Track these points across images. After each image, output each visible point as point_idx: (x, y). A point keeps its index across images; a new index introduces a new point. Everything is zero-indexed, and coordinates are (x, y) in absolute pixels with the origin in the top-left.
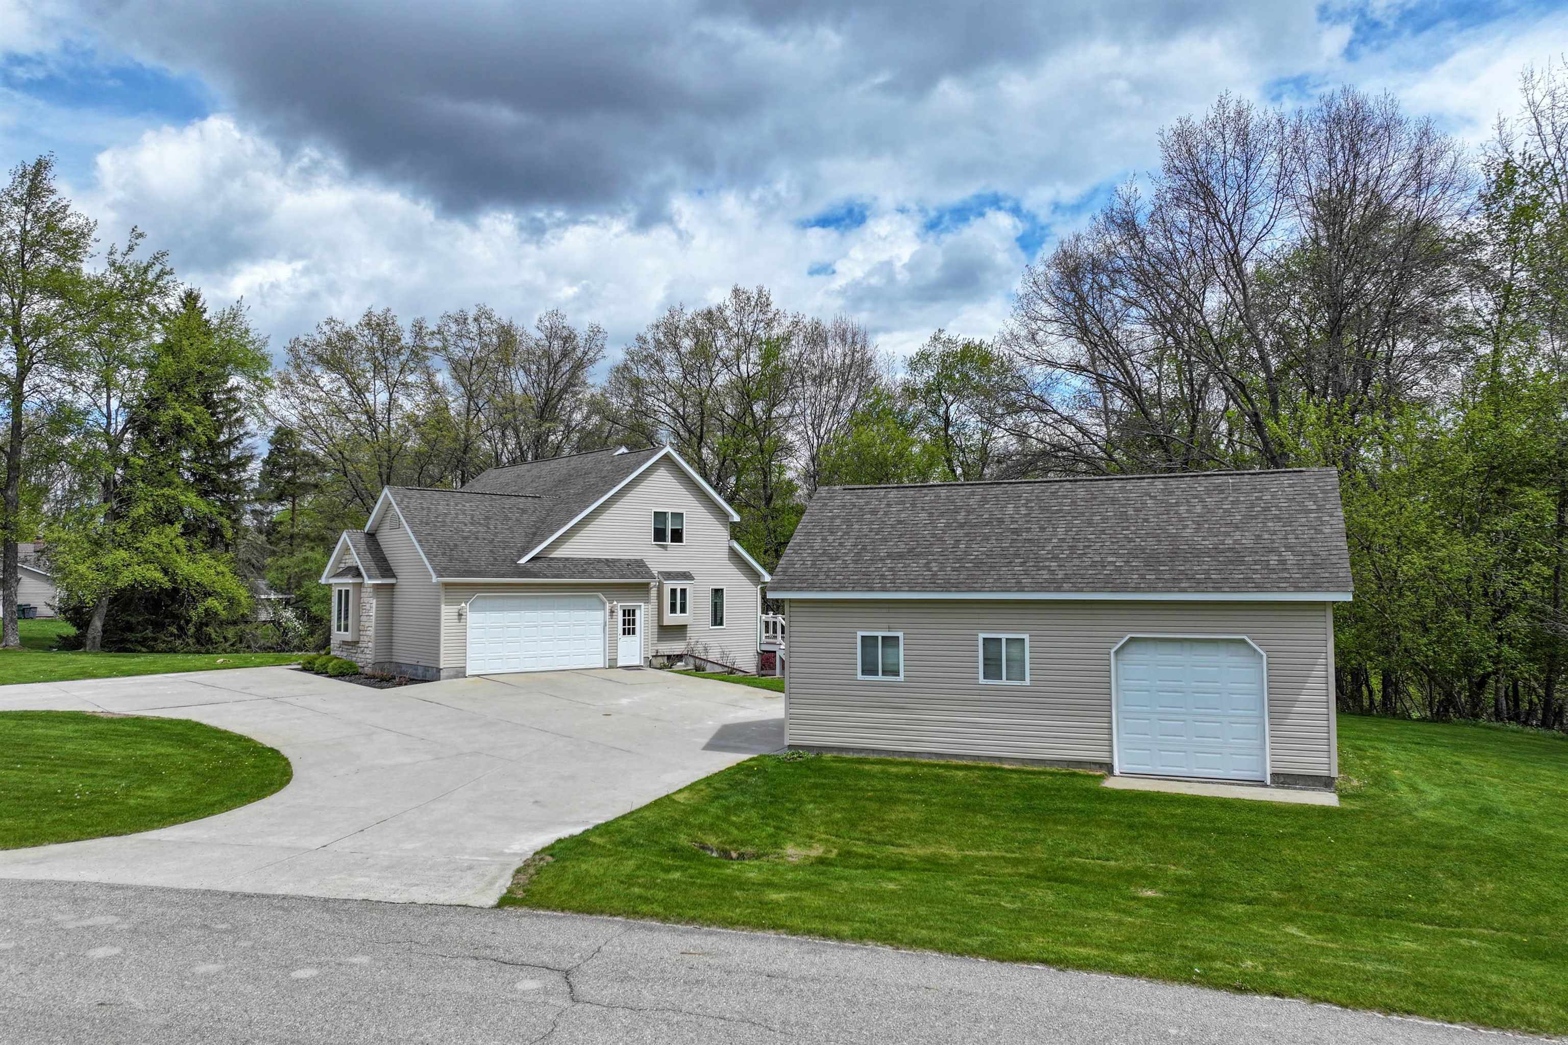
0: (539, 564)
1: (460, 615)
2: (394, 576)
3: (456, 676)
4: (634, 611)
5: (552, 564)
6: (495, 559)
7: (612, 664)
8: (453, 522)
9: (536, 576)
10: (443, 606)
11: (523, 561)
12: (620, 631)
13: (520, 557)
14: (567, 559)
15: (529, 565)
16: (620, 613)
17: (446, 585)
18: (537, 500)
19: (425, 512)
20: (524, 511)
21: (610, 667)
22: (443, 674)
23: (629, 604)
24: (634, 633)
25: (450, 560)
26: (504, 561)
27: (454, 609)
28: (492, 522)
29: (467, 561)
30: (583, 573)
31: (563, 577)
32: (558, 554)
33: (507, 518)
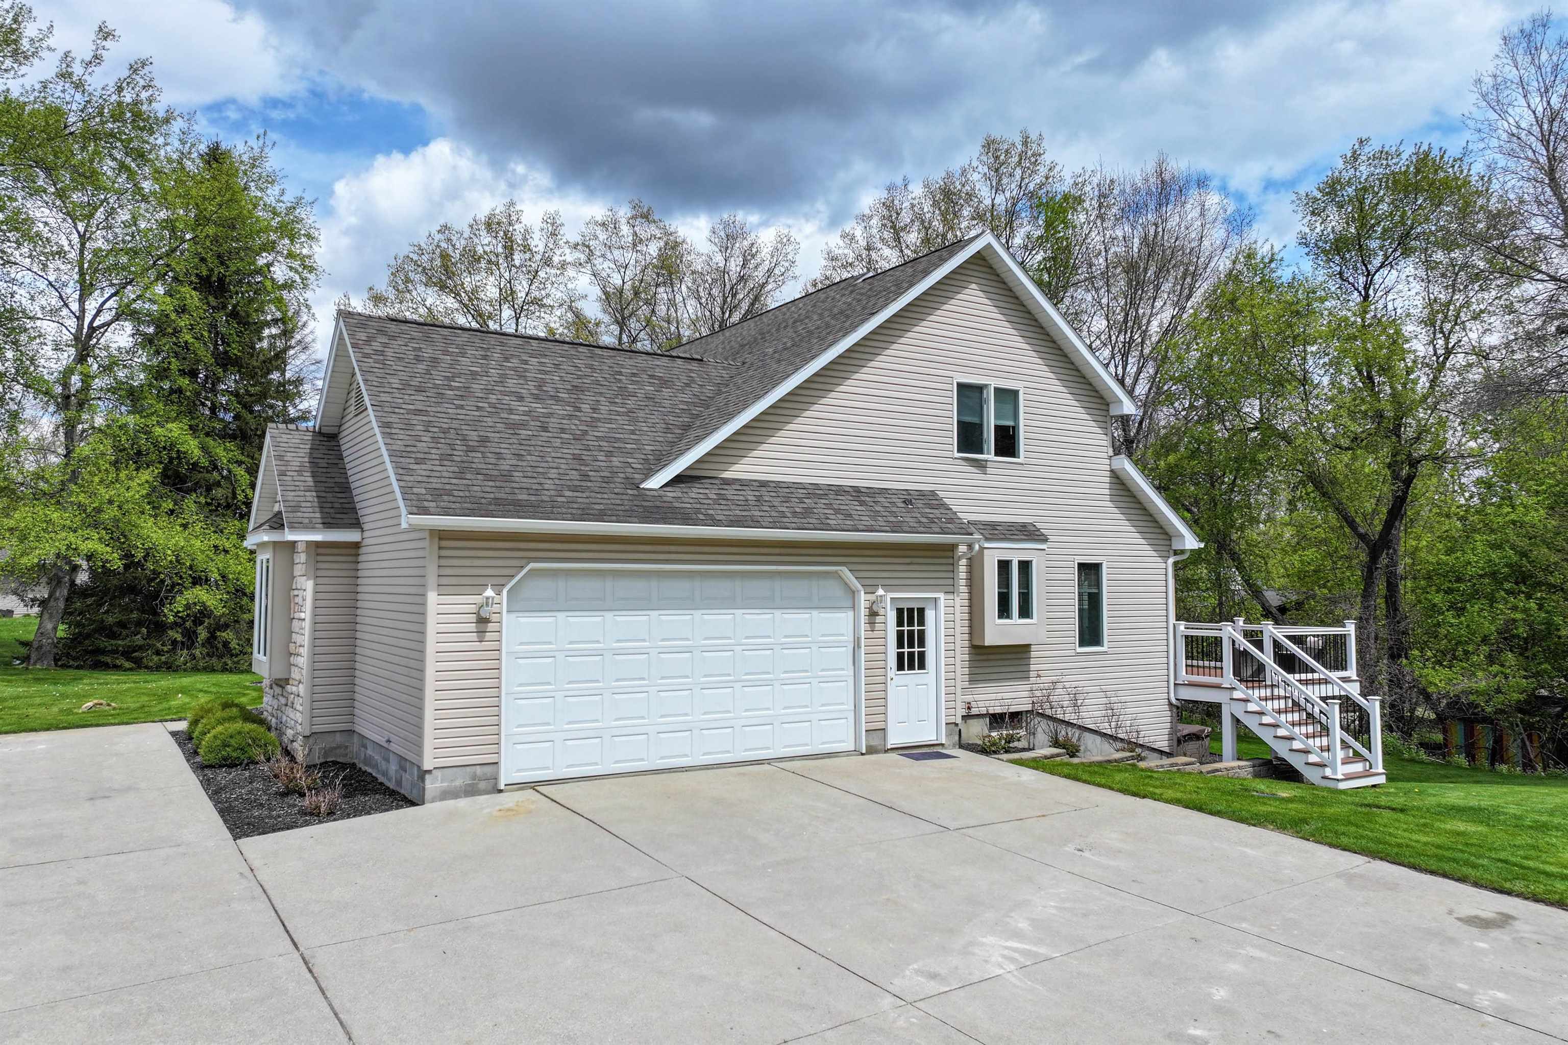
0: (695, 492)
1: (482, 621)
2: (357, 524)
3: (471, 791)
4: (921, 611)
5: (729, 492)
6: (585, 477)
7: (875, 742)
8: (491, 391)
9: (686, 519)
10: (432, 597)
11: (655, 482)
12: (892, 661)
13: (649, 474)
14: (763, 484)
15: (671, 494)
16: (892, 616)
17: (442, 536)
18: (694, 366)
19: (421, 367)
20: (664, 383)
21: (871, 750)
22: (432, 785)
23: (911, 596)
24: (922, 666)
25: (460, 474)
26: (607, 480)
27: (466, 603)
28: (588, 398)
29: (507, 476)
30: (804, 517)
31: (756, 523)
32: (742, 470)
33: (623, 392)
